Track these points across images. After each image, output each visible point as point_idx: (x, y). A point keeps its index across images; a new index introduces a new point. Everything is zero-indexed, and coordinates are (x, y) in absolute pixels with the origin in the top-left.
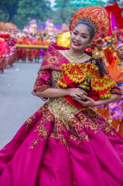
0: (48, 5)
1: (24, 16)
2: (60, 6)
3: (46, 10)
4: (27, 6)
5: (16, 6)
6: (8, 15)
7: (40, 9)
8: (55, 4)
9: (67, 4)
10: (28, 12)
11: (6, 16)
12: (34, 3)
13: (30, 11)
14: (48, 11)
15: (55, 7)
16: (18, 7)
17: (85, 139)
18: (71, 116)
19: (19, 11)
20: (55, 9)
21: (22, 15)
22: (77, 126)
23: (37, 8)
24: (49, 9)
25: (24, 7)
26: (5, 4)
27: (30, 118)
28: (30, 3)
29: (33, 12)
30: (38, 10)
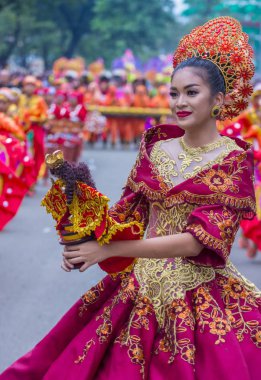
0: (166, 9)
1: (107, 36)
2: (197, 12)
3: (161, 21)
4: (117, 11)
5: (87, 12)
6: (69, 34)
7: (148, 20)
8: (186, 7)
9: (216, 8)
10: (118, 27)
11: (64, 38)
12: (133, 6)
13: (123, 23)
14: (168, 24)
15: (186, 13)
16: (93, 15)
17: (185, 356)
18: (175, 295)
19: (97, 24)
20: (184, 20)
21: (104, 33)
22: (179, 320)
23: (139, 17)
24: (170, 19)
25: (107, 14)
26: (63, 8)
27: (93, 289)
28: (124, 6)
29: (130, 26)
30: (142, 23)
